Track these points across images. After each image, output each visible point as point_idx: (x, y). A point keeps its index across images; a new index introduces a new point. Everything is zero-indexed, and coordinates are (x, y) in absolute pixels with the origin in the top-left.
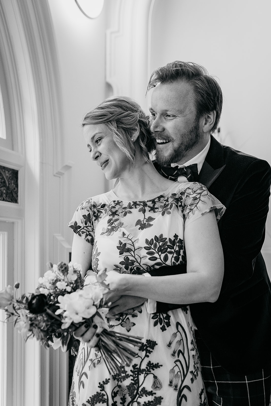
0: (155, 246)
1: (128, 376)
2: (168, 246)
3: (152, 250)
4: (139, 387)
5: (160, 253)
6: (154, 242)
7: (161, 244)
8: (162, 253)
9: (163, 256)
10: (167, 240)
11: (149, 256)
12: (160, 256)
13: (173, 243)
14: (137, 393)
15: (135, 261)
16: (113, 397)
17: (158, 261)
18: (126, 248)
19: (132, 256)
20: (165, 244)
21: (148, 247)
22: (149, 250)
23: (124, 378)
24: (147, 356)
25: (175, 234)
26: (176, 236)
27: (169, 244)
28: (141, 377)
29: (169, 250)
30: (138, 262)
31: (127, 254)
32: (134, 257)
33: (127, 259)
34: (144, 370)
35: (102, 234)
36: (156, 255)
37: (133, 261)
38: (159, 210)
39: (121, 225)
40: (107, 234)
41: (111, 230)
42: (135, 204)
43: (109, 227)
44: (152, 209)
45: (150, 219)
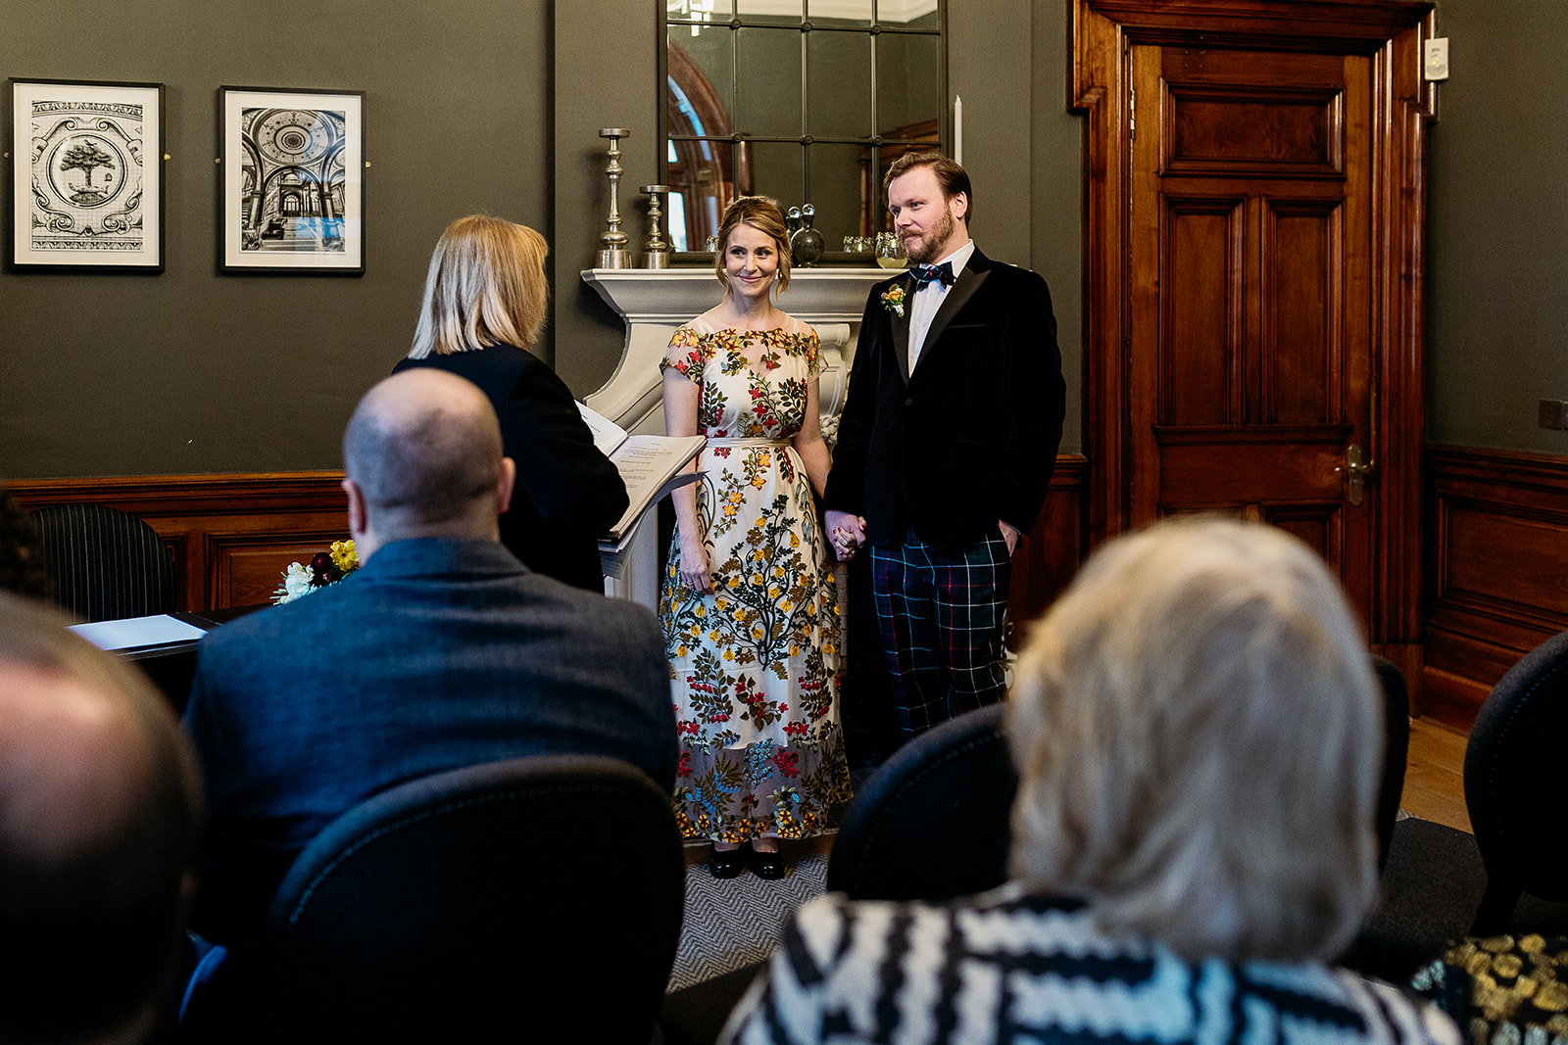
0: (789, 391)
1: (763, 538)
2: (798, 390)
3: (785, 395)
4: (775, 548)
6: (788, 385)
7: (793, 387)
8: (794, 398)
9: (796, 401)
10: (797, 385)
11: (783, 402)
12: (793, 401)
13: (802, 387)
14: (774, 555)
15: (769, 408)
16: (748, 562)
17: (792, 406)
18: (759, 392)
19: (766, 402)
20: (796, 388)
21: (781, 391)
22: (783, 395)
23: (759, 541)
24: (780, 512)
25: (803, 378)
26: (803, 380)
28: (777, 537)
29: (799, 395)
30: (772, 409)
31: (762, 399)
32: (768, 403)
33: (760, 405)
34: (779, 528)
35: (724, 371)
36: (790, 400)
37: (767, 408)
38: (781, 345)
39: (744, 360)
40: (731, 371)
41: (734, 366)
42: (754, 333)
43: (731, 363)
44: (775, 342)
45: (777, 357)
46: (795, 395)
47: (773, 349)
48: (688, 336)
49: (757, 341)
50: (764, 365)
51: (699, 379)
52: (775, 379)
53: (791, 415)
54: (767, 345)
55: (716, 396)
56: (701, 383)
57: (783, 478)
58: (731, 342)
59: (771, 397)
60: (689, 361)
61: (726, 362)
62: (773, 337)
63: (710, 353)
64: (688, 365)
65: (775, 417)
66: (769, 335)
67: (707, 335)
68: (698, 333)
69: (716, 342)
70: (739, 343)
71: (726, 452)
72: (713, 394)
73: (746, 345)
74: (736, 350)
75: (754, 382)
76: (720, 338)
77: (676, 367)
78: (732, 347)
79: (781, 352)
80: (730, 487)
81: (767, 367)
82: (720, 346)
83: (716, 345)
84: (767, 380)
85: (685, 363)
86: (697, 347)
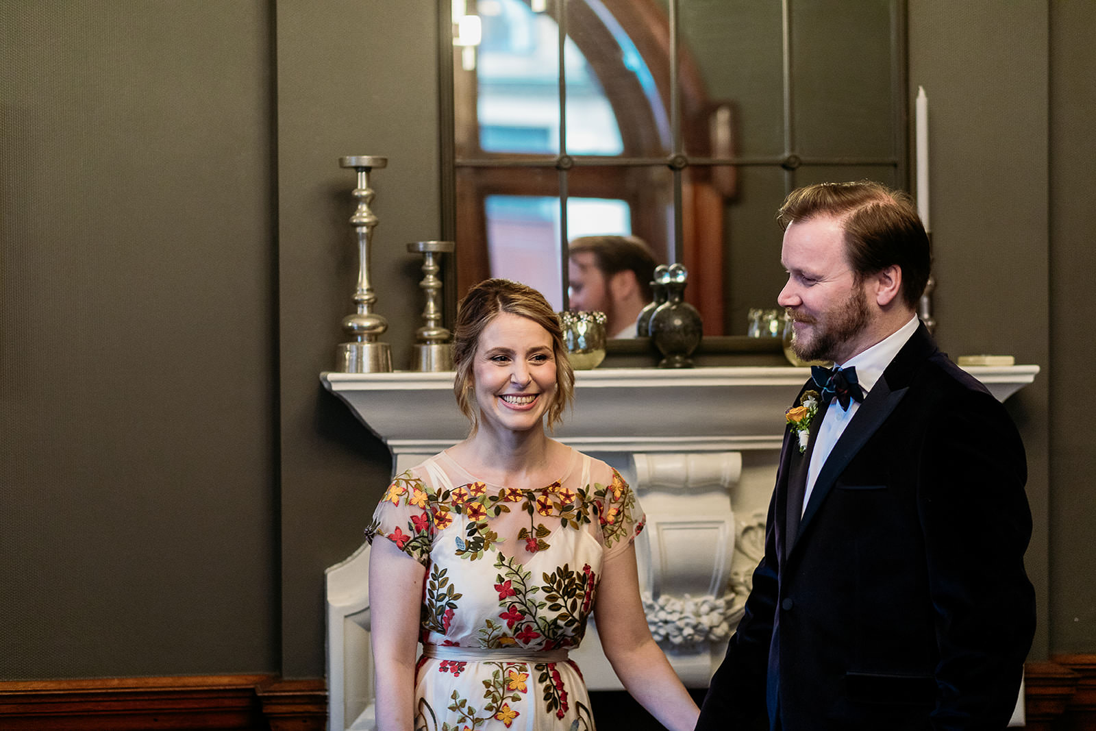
0: (559, 586)
2: (576, 584)
3: (554, 593)
5: (566, 598)
6: (558, 578)
7: (567, 581)
8: (568, 598)
9: (570, 601)
10: (575, 576)
11: (549, 604)
12: (566, 602)
13: (583, 579)
15: (526, 613)
17: (563, 610)
18: (512, 588)
19: (522, 603)
20: (571, 583)
21: (547, 587)
22: (551, 592)
25: (586, 565)
26: (587, 568)
27: (577, 582)
29: (578, 592)
30: (531, 614)
31: (514, 599)
32: (525, 605)
33: (512, 608)
35: (460, 552)
36: (560, 602)
37: (523, 613)
38: (554, 511)
39: (493, 537)
40: (469, 554)
41: (475, 545)
42: (514, 492)
43: (471, 539)
44: (545, 507)
45: (543, 531)
46: (569, 593)
47: (540, 519)
48: (411, 489)
49: (516, 506)
50: (524, 544)
51: (425, 556)
52: (540, 566)
53: (561, 623)
54: (531, 511)
55: (444, 590)
56: (427, 563)
57: (549, 710)
58: (475, 505)
59: (530, 596)
60: (411, 529)
61: (465, 537)
62: (542, 498)
63: (442, 520)
64: (411, 534)
65: (535, 627)
66: (539, 496)
67: (440, 490)
68: (428, 486)
69: (454, 503)
70: (488, 509)
71: (458, 668)
72: (442, 584)
73: (498, 511)
74: (482, 519)
75: (503, 572)
76: (460, 496)
77: (390, 537)
78: (476, 513)
79: (551, 522)
80: (462, 720)
81: (527, 548)
82: (459, 510)
83: (453, 508)
84: (525, 569)
85: (406, 532)
86: (424, 508)
